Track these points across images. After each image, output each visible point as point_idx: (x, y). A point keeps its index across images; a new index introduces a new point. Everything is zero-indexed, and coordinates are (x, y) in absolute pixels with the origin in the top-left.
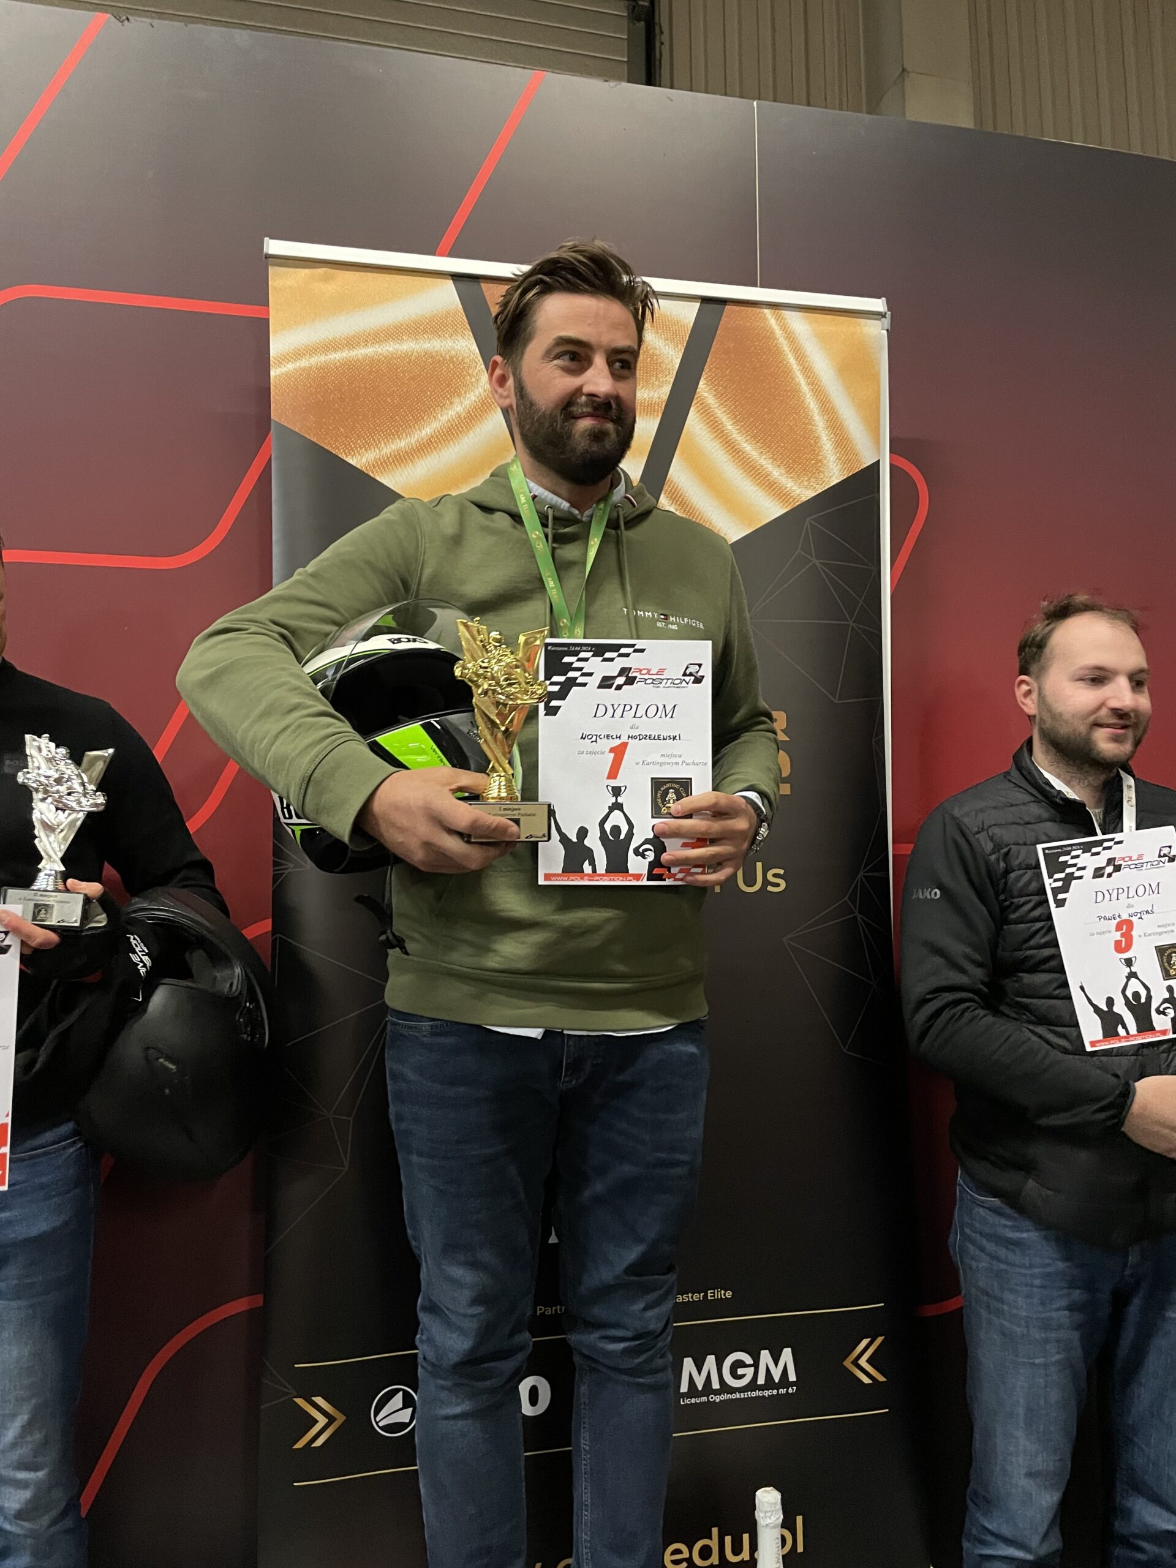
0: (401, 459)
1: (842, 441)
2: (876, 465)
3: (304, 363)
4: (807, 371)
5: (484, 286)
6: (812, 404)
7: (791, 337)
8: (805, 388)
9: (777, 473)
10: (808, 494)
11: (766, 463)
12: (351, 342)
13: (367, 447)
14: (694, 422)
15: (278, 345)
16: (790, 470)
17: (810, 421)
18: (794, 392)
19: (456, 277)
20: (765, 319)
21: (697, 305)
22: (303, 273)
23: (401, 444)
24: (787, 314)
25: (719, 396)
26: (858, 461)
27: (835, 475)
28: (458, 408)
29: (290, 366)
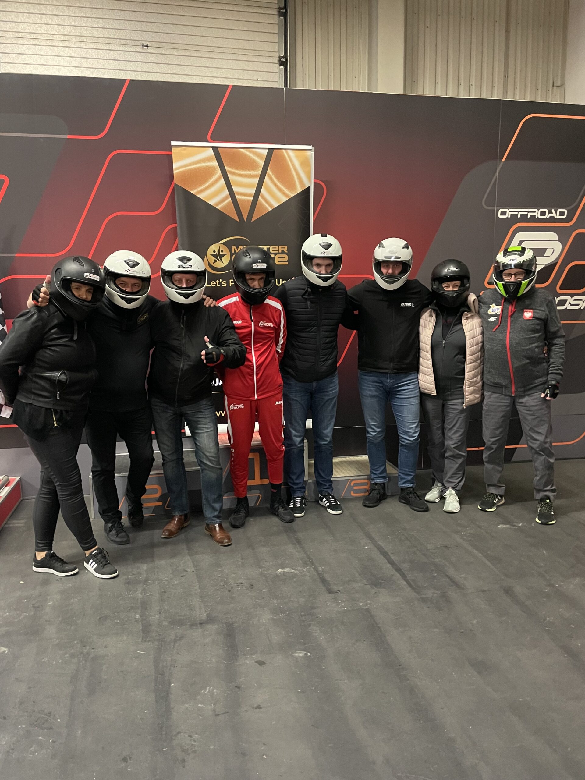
0: (202, 191)
1: (301, 182)
2: (310, 187)
3: (181, 170)
4: (293, 165)
5: (219, 149)
6: (294, 173)
7: (289, 157)
8: (292, 169)
9: (286, 191)
10: (293, 195)
11: (283, 188)
12: (190, 164)
13: (195, 189)
14: (266, 178)
15: (175, 166)
16: (288, 190)
17: (293, 177)
18: (290, 170)
19: (213, 147)
20: (283, 153)
21: (267, 150)
22: (179, 148)
23: (202, 187)
24: (289, 151)
25: (272, 172)
26: (305, 187)
27: (299, 190)
28: (214, 178)
29: (177, 171)
